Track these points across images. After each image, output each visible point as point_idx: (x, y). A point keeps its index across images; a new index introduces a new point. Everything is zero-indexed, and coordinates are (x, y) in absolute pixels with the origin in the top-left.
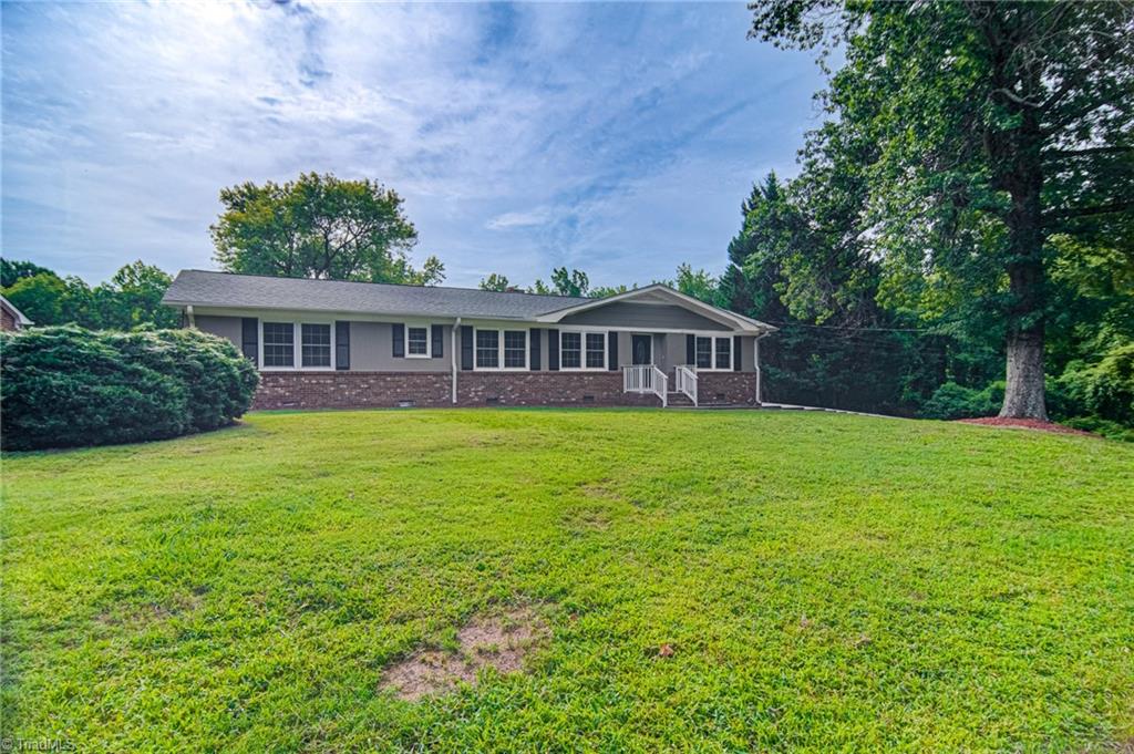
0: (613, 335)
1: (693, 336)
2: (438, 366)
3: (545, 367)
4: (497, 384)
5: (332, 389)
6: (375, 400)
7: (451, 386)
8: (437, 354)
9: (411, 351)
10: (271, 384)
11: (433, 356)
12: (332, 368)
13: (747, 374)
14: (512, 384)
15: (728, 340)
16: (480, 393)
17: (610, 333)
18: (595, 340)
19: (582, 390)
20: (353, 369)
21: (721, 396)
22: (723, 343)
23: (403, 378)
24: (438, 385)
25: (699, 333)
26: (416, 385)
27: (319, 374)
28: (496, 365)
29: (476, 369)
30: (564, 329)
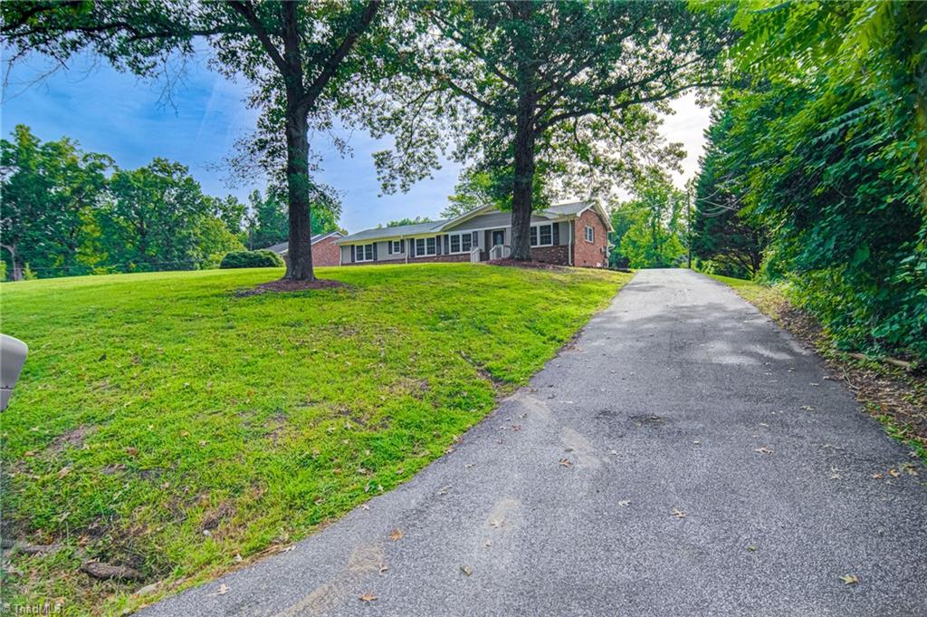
0: (476, 234)
2: (402, 256)
3: (443, 254)
8: (402, 251)
9: (395, 251)
12: (373, 260)
13: (562, 246)
15: (550, 226)
17: (474, 232)
18: (466, 237)
20: (378, 260)
22: (545, 229)
23: (391, 262)
27: (369, 262)
28: (424, 254)
29: (416, 256)
30: (451, 234)
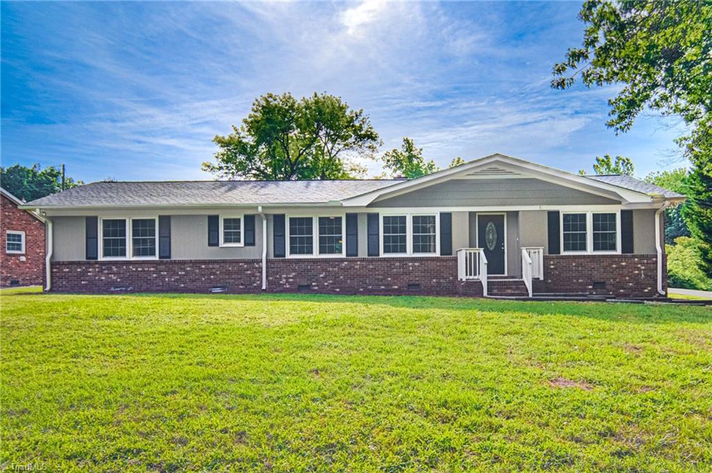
0: (446, 218)
1: (558, 212)
2: (250, 253)
3: (363, 252)
4: (309, 271)
5: (154, 275)
6: (191, 286)
7: (261, 272)
8: (250, 242)
9: (226, 241)
10: (106, 272)
11: (246, 244)
12: (156, 258)
13: (642, 257)
14: (326, 270)
15: (614, 215)
16: (291, 280)
17: (442, 214)
18: (422, 224)
19: (406, 278)
20: (174, 258)
21: (599, 285)
22: (603, 221)
23: (217, 266)
24: (249, 272)
25: (564, 209)
26: (229, 273)
27: (144, 262)
28: (311, 252)
29: (288, 256)
30: (384, 212)
